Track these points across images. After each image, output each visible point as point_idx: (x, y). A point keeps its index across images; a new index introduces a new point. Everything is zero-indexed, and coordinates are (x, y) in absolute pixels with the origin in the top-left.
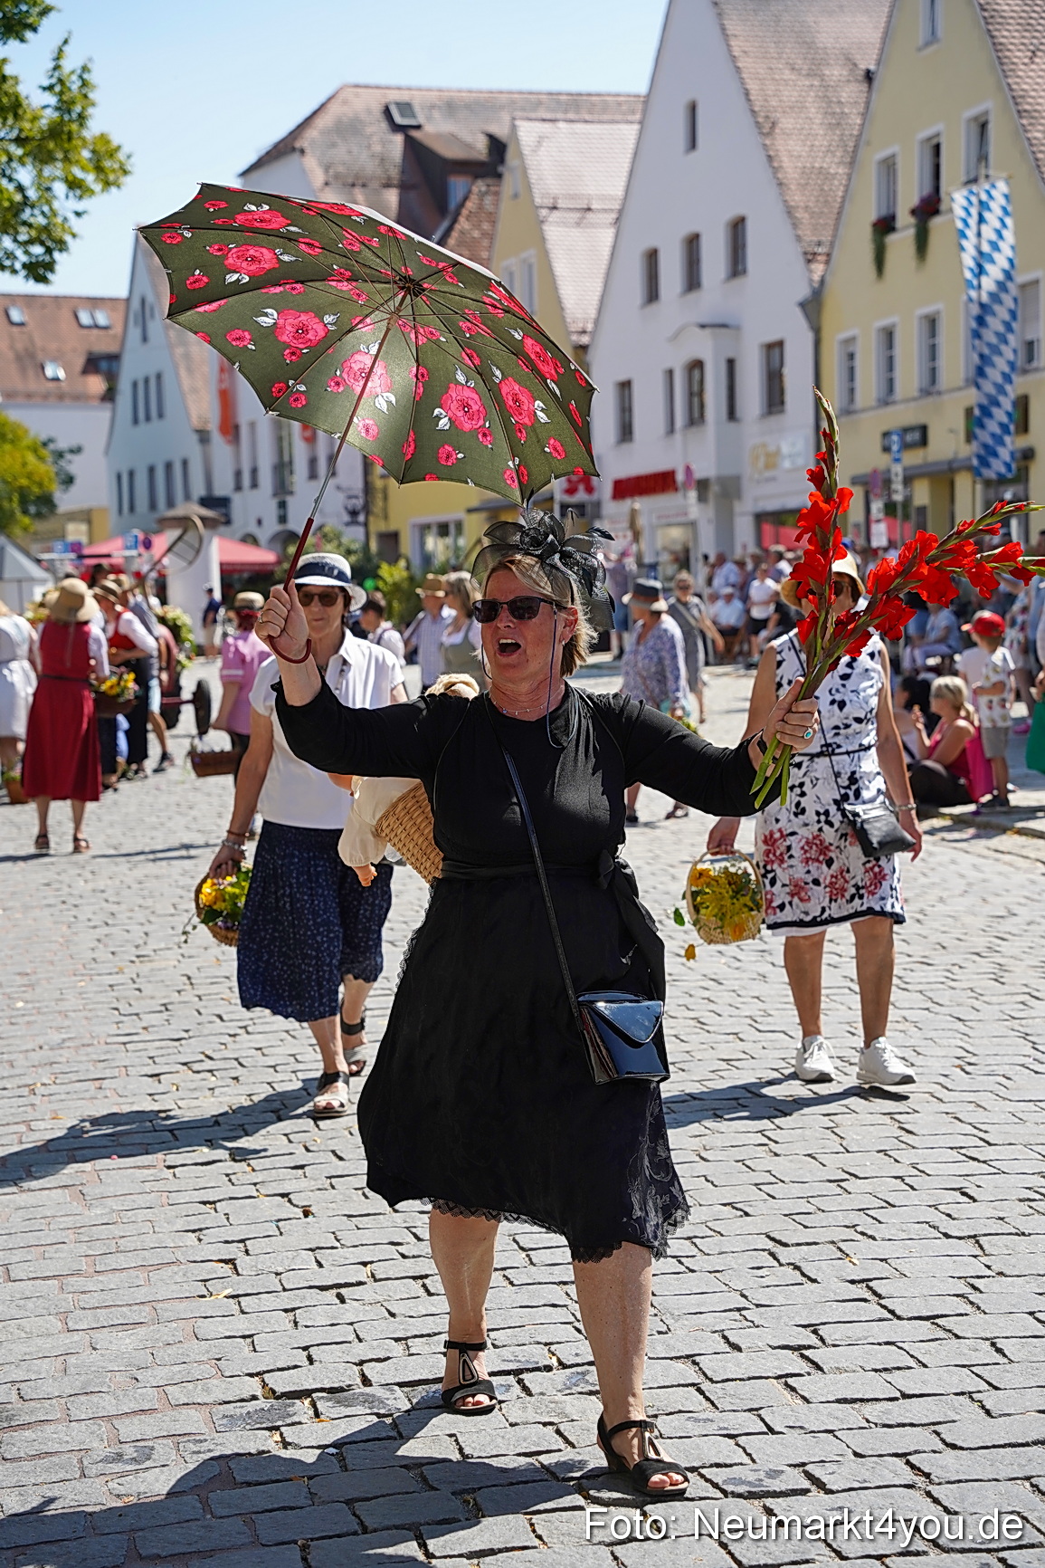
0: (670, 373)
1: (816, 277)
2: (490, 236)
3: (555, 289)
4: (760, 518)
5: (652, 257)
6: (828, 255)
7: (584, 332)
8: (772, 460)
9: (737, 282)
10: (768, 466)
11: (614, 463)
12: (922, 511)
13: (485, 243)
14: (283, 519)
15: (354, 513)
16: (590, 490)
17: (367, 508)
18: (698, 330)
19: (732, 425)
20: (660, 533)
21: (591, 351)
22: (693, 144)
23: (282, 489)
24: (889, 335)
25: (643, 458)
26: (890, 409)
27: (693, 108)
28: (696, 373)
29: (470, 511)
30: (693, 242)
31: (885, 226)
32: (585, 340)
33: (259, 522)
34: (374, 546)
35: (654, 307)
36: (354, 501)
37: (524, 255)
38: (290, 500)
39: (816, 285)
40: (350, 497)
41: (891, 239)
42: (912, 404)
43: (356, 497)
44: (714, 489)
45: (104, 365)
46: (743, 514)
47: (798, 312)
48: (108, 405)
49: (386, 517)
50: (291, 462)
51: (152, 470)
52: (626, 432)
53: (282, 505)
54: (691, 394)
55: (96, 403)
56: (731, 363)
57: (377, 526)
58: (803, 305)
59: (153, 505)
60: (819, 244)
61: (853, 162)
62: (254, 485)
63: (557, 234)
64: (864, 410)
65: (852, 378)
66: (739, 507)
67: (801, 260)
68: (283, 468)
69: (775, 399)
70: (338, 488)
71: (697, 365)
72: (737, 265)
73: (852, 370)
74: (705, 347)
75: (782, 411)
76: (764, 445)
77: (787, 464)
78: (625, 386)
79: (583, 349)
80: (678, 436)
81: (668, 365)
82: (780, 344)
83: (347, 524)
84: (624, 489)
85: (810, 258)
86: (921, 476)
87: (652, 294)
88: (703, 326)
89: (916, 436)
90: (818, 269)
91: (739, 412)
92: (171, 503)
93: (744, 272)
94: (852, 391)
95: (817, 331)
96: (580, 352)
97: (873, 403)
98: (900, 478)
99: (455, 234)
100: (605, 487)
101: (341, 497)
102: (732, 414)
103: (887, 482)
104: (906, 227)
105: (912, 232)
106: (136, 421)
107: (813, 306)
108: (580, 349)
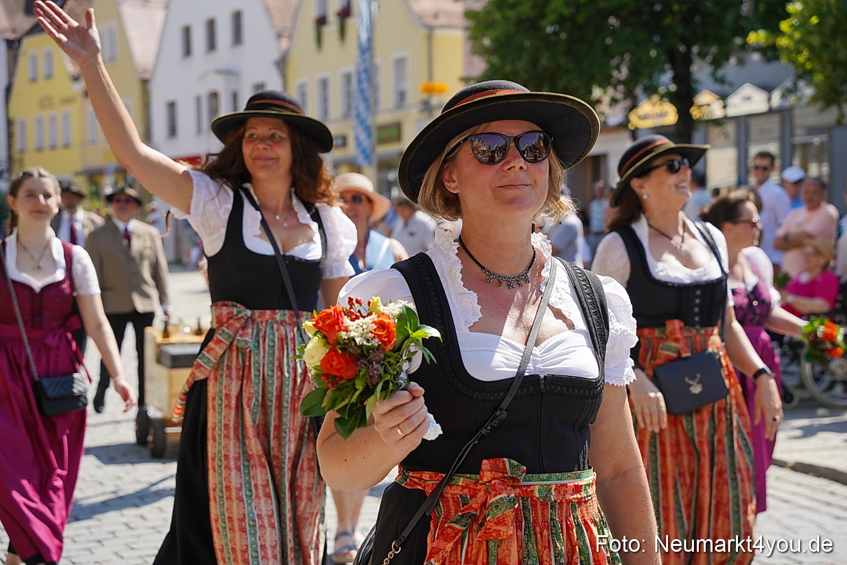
0: (199, 99)
1: (284, 48)
3: (129, 45)
5: (187, 31)
7: (146, 71)
9: (237, 48)
11: (165, 149)
17: (9, 170)
18: (215, 74)
21: (151, 83)
24: (324, 84)
25: (184, 146)
28: (214, 99)
29: (77, 174)
30: (211, 25)
31: (321, 21)
32: (147, 76)
35: (189, 60)
37: (110, 25)
39: (284, 52)
41: (325, 29)
42: (338, 123)
47: (273, 66)
52: (173, 131)
56: (234, 95)
58: (275, 63)
60: (284, 29)
63: (129, 12)
67: (275, 38)
71: (214, 96)
72: (237, 38)
73: (304, 102)
74: (219, 84)
78: (172, 106)
79: (147, 81)
80: (204, 135)
81: (198, 95)
82: (263, 85)
85: (279, 36)
86: (343, 163)
87: (188, 51)
88: (220, 72)
90: (285, 41)
93: (242, 42)
95: (284, 78)
104: (333, 23)
105: (336, 26)
107: (282, 64)
108: (145, 82)
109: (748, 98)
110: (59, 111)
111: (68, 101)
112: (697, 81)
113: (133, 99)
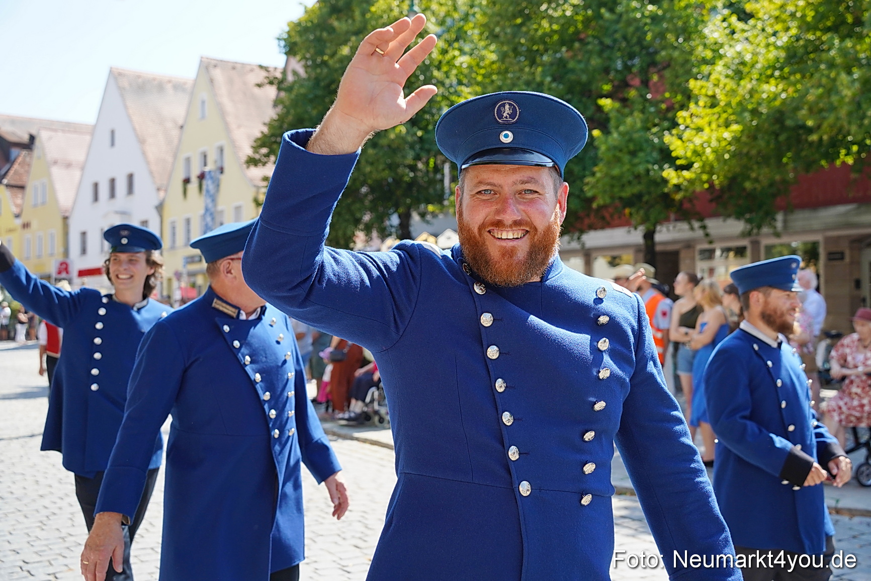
1: (161, 198)
2: (29, 172)
3: (55, 194)
5: (96, 186)
6: (166, 191)
7: (67, 211)
9: (131, 197)
11: (78, 263)
13: (26, 174)
16: (67, 273)
18: (114, 214)
21: (69, 219)
22: (113, 144)
24: (188, 221)
25: (90, 262)
27: (113, 132)
30: (113, 182)
31: (187, 181)
32: (67, 214)
35: (97, 204)
37: (42, 181)
39: (161, 200)
41: (189, 186)
47: (154, 209)
52: (84, 251)
58: (156, 207)
60: (162, 185)
61: (175, 156)
63: (56, 171)
64: (179, 248)
65: (175, 236)
67: (155, 190)
72: (130, 189)
73: (174, 232)
78: (84, 234)
81: (102, 226)
82: (147, 221)
84: (82, 273)
85: (158, 189)
86: (200, 273)
87: (96, 198)
88: (117, 212)
90: (162, 194)
93: (133, 193)
94: (174, 241)
95: (161, 217)
98: (186, 274)
99: (12, 170)
100: (74, 273)
103: (181, 275)
104: (194, 182)
105: (196, 184)
107: (160, 208)
108: (66, 219)
110: (5, 238)
111: (11, 230)
113: (57, 230)
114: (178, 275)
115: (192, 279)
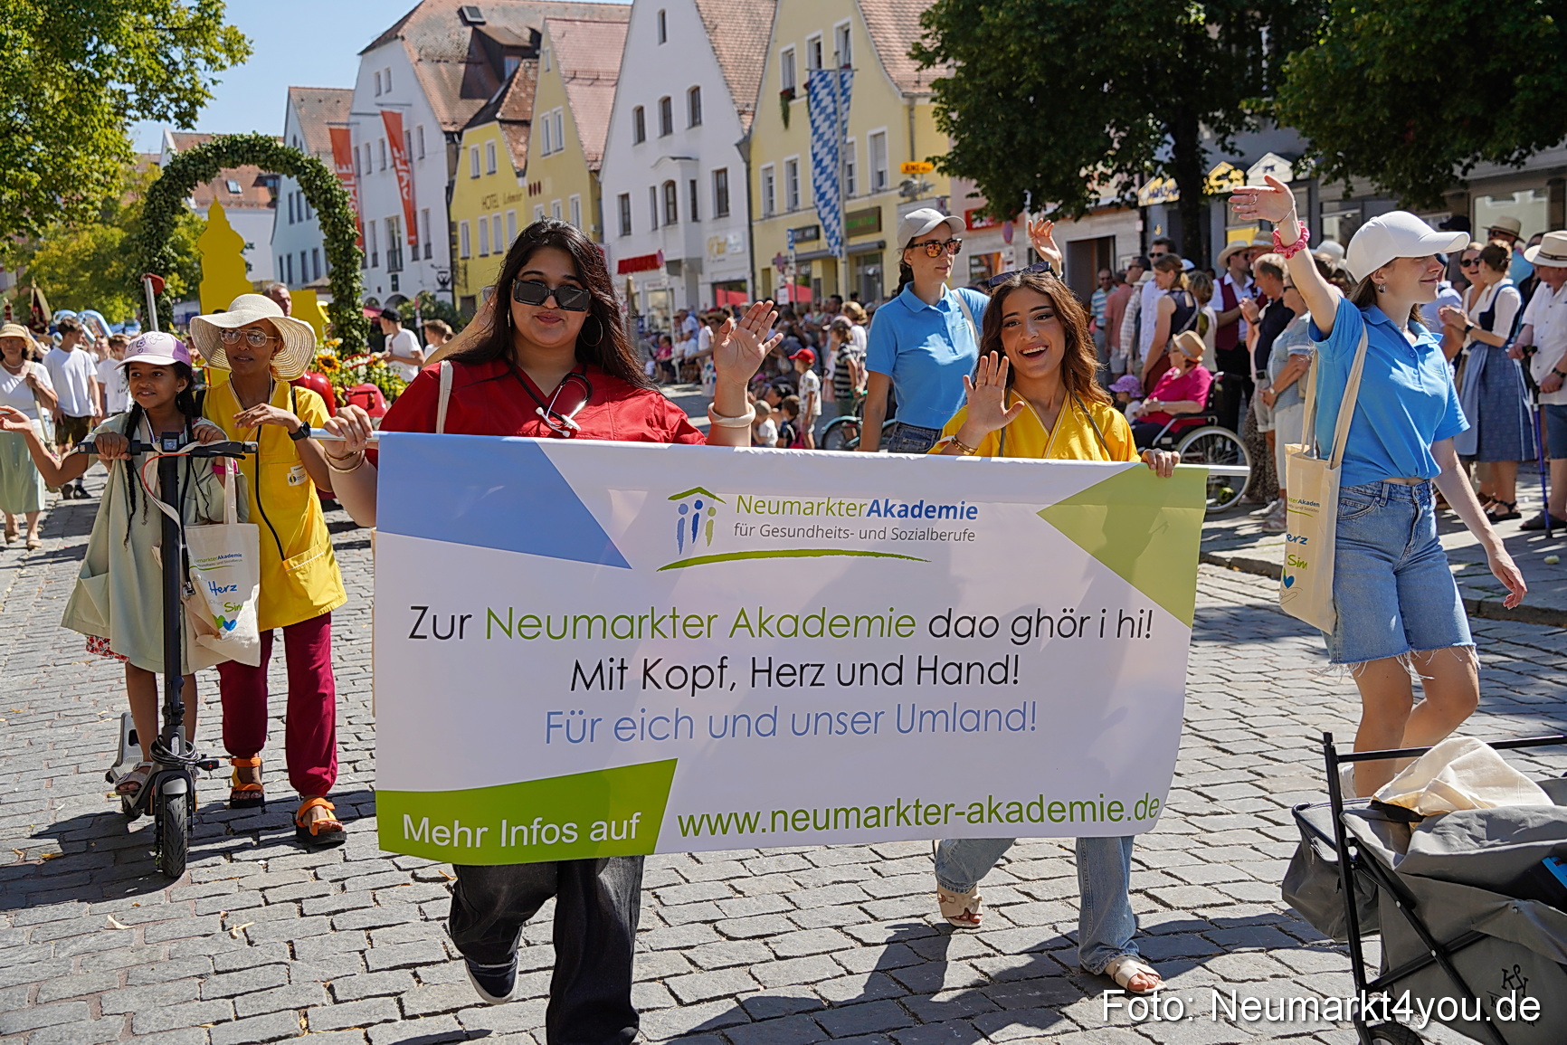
0: (654, 189)
1: (746, 127)
2: (534, 97)
3: (577, 132)
4: (715, 285)
5: (640, 111)
6: (754, 112)
7: (596, 161)
8: (722, 247)
9: (695, 129)
10: (719, 252)
11: (618, 248)
12: (818, 281)
13: (530, 101)
14: (395, 288)
15: (444, 283)
17: (453, 279)
18: (671, 161)
19: (695, 224)
20: (650, 295)
21: (601, 174)
22: (664, 38)
23: (395, 266)
25: (638, 246)
26: (796, 214)
27: (663, 15)
28: (670, 189)
30: (666, 102)
31: (788, 95)
32: (596, 166)
33: (379, 290)
34: (458, 306)
35: (642, 145)
36: (444, 275)
37: (554, 110)
38: (399, 274)
39: (746, 132)
40: (440, 272)
41: (792, 103)
42: (810, 211)
43: (446, 272)
44: (685, 266)
45: (270, 183)
46: (703, 284)
47: (735, 149)
48: (273, 210)
49: (466, 286)
50: (400, 250)
51: (303, 254)
52: (626, 229)
53: (395, 278)
54: (668, 204)
55: (266, 208)
56: (693, 183)
57: (460, 292)
58: (738, 145)
59: (305, 279)
60: (748, 105)
61: (767, 52)
62: (375, 265)
63: (575, 93)
64: (779, 215)
65: (771, 195)
66: (701, 279)
67: (736, 115)
68: (394, 253)
69: (722, 208)
70: (432, 266)
71: (671, 184)
72: (695, 119)
73: (771, 188)
74: (675, 172)
75: (728, 215)
76: (716, 238)
77: (730, 250)
78: (625, 197)
79: (597, 172)
80: (660, 231)
81: (652, 185)
82: (725, 170)
83: (439, 291)
84: (627, 266)
85: (741, 113)
86: (816, 259)
87: (641, 137)
88: (674, 159)
89: (813, 232)
90: (747, 119)
91: (699, 217)
92: (316, 277)
93: (700, 122)
94: (772, 202)
95: (748, 163)
96: (594, 174)
97: (786, 211)
98: (793, 260)
99: (509, 95)
101: (435, 272)
102: (695, 217)
103: (787, 263)
104: (802, 96)
105: (805, 99)
106: (291, 221)
107: (745, 146)
109: (1272, 168)
110: (503, 211)
111: (512, 198)
112: (1205, 151)
113: (583, 195)
114: (781, 262)
115: (804, 270)
